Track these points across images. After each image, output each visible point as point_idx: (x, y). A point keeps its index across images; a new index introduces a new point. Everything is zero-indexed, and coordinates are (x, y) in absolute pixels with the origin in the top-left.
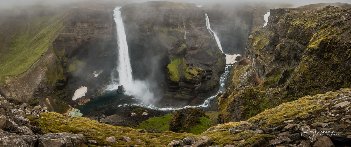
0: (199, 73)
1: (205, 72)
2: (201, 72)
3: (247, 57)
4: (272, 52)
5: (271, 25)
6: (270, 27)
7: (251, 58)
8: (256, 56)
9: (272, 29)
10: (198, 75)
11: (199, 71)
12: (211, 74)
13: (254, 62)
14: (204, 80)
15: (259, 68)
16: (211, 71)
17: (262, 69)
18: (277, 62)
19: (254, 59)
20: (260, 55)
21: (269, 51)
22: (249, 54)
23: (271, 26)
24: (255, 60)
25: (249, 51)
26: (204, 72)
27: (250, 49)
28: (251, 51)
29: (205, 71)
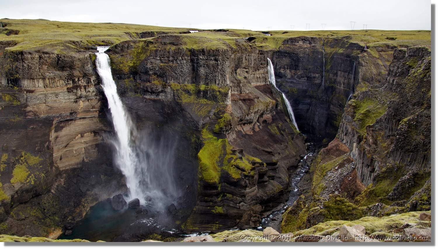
0: (254, 166)
1: (265, 165)
2: (258, 165)
3: (343, 140)
4: (390, 133)
5: (393, 81)
6: (392, 84)
7: (350, 143)
8: (360, 139)
9: (396, 88)
10: (251, 170)
11: (254, 163)
12: (274, 170)
13: (355, 151)
14: (262, 180)
15: (363, 163)
16: (275, 164)
17: (369, 166)
18: (399, 153)
19: (355, 144)
20: (366, 138)
21: (386, 131)
22: (346, 135)
23: (395, 83)
24: (357, 147)
25: (346, 128)
26: (263, 164)
27: (348, 126)
28: (350, 130)
29: (265, 163)
